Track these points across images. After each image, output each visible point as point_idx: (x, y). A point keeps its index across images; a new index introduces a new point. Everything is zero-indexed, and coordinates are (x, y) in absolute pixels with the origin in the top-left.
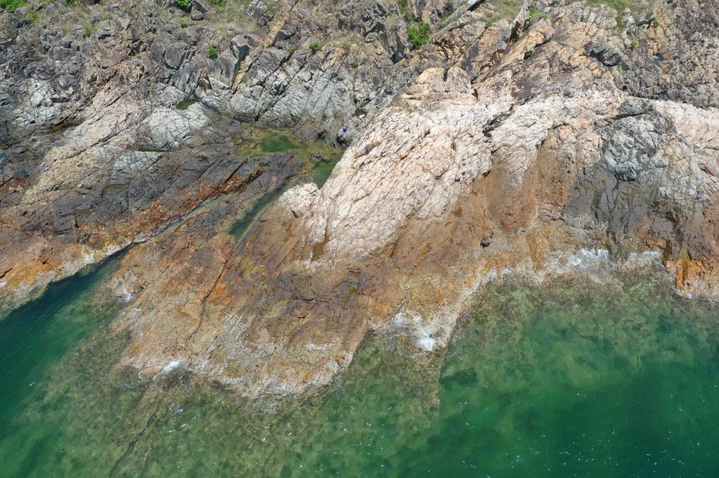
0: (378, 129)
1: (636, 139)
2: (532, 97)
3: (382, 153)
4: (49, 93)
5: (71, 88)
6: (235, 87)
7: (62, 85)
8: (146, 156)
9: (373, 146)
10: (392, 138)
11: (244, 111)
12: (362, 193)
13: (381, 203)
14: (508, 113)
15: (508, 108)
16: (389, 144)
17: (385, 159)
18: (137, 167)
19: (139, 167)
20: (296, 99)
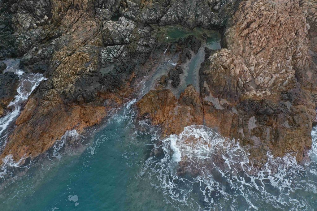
0: (250, 12)
3: (259, 26)
4: (33, 20)
5: (45, 16)
6: (142, 5)
7: (39, 15)
8: (116, 48)
9: (251, 22)
10: (261, 16)
11: (150, 18)
12: (259, 49)
13: (275, 52)
16: (261, 20)
17: (262, 28)
18: (113, 55)
19: (114, 55)
20: (179, 7)
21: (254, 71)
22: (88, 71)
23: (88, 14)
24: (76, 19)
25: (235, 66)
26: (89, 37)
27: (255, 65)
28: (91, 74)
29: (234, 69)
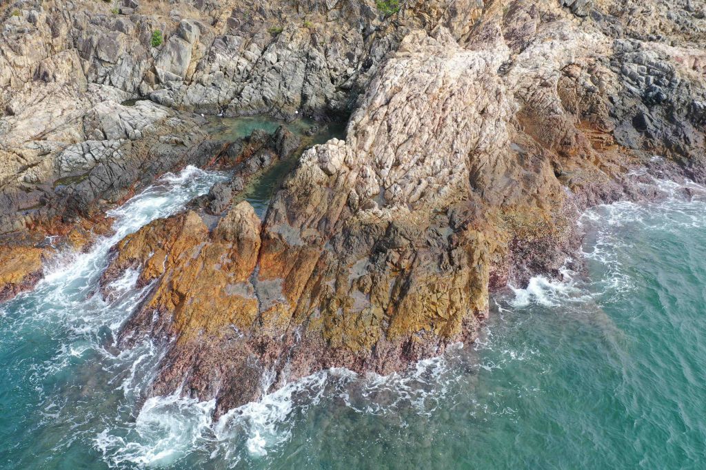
0: (392, 77)
1: (647, 67)
2: (528, 45)
3: (407, 98)
6: (190, 77)
8: (103, 145)
9: (394, 93)
10: (413, 82)
11: (205, 101)
12: (403, 138)
13: (433, 140)
14: (509, 61)
15: (508, 58)
16: (412, 87)
17: (414, 102)
18: (93, 157)
19: (96, 157)
20: (267, 81)
21: (387, 177)
22: (21, 179)
23: (66, 89)
25: (351, 169)
26: (54, 127)
27: (390, 167)
28: (27, 185)
29: (347, 174)
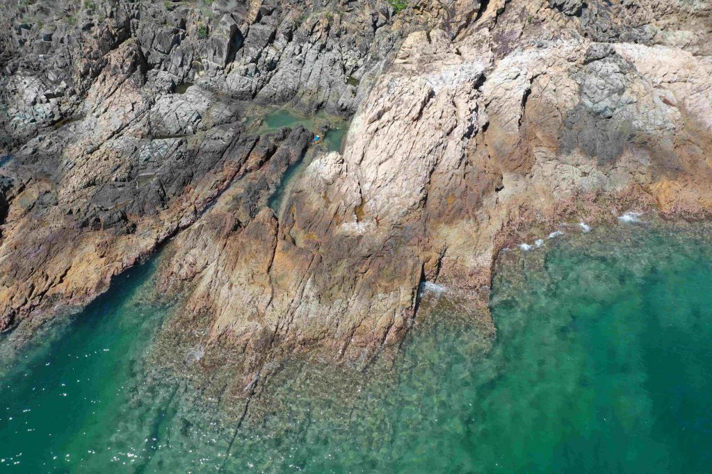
0: (385, 94)
1: (606, 81)
2: (510, 51)
3: (394, 117)
4: (41, 89)
5: (63, 82)
6: (228, 66)
7: (52, 79)
8: (166, 144)
9: (384, 111)
10: (401, 102)
11: (241, 89)
12: (384, 155)
14: (491, 68)
15: (490, 64)
16: (399, 108)
19: (162, 155)
20: (290, 72)
21: (368, 191)
22: (114, 179)
24: (112, 90)
25: (343, 181)
26: (128, 121)
27: (372, 181)
29: (340, 186)
